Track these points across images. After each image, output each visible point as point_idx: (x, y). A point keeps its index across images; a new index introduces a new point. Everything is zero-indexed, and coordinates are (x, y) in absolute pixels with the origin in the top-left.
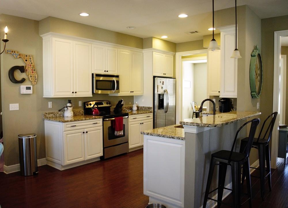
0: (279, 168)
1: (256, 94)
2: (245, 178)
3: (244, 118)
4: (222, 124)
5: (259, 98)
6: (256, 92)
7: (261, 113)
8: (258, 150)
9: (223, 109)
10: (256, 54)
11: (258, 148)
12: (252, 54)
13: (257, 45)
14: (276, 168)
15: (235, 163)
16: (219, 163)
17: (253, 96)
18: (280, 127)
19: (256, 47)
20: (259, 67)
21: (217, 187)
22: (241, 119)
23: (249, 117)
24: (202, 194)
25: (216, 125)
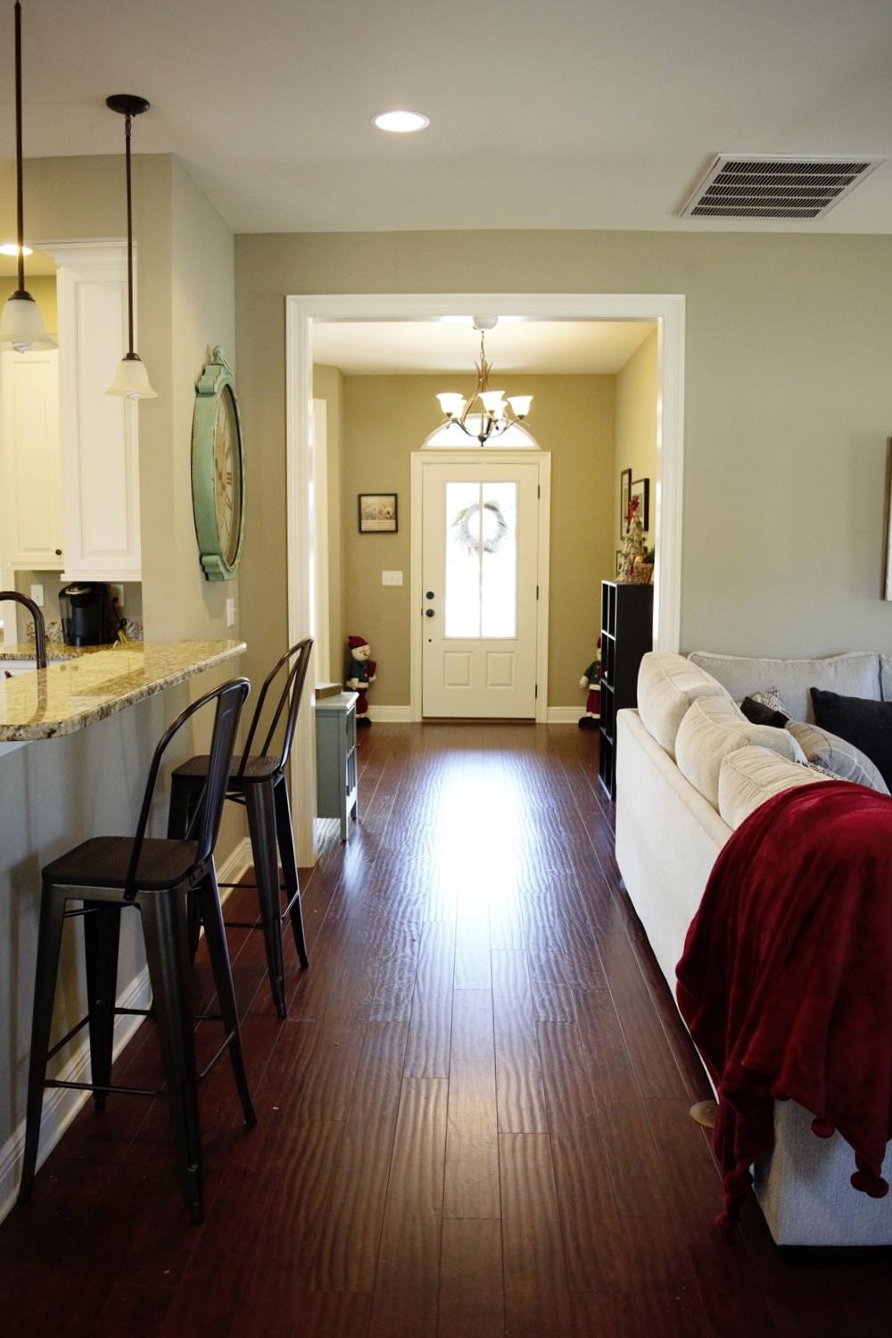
0: (325, 860)
1: (220, 563)
2: (202, 929)
3: (179, 674)
4: (85, 718)
5: (231, 581)
6: (221, 557)
7: (244, 646)
8: (244, 808)
9: (79, 632)
10: (218, 388)
11: (243, 799)
12: (200, 387)
13: (217, 347)
14: (313, 865)
15: (157, 897)
16: (82, 907)
17: (207, 574)
18: (320, 694)
19: (216, 355)
20: (227, 445)
21: (84, 1013)
22: (166, 682)
23: (200, 670)
24: (15, 1065)
25: (56, 726)
